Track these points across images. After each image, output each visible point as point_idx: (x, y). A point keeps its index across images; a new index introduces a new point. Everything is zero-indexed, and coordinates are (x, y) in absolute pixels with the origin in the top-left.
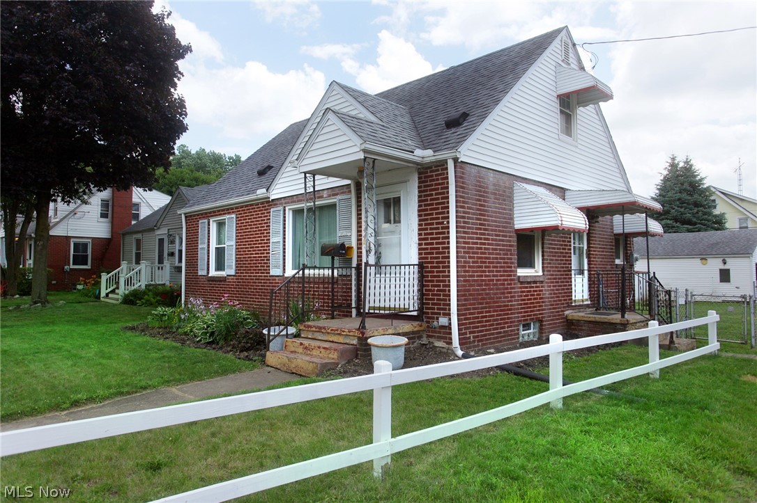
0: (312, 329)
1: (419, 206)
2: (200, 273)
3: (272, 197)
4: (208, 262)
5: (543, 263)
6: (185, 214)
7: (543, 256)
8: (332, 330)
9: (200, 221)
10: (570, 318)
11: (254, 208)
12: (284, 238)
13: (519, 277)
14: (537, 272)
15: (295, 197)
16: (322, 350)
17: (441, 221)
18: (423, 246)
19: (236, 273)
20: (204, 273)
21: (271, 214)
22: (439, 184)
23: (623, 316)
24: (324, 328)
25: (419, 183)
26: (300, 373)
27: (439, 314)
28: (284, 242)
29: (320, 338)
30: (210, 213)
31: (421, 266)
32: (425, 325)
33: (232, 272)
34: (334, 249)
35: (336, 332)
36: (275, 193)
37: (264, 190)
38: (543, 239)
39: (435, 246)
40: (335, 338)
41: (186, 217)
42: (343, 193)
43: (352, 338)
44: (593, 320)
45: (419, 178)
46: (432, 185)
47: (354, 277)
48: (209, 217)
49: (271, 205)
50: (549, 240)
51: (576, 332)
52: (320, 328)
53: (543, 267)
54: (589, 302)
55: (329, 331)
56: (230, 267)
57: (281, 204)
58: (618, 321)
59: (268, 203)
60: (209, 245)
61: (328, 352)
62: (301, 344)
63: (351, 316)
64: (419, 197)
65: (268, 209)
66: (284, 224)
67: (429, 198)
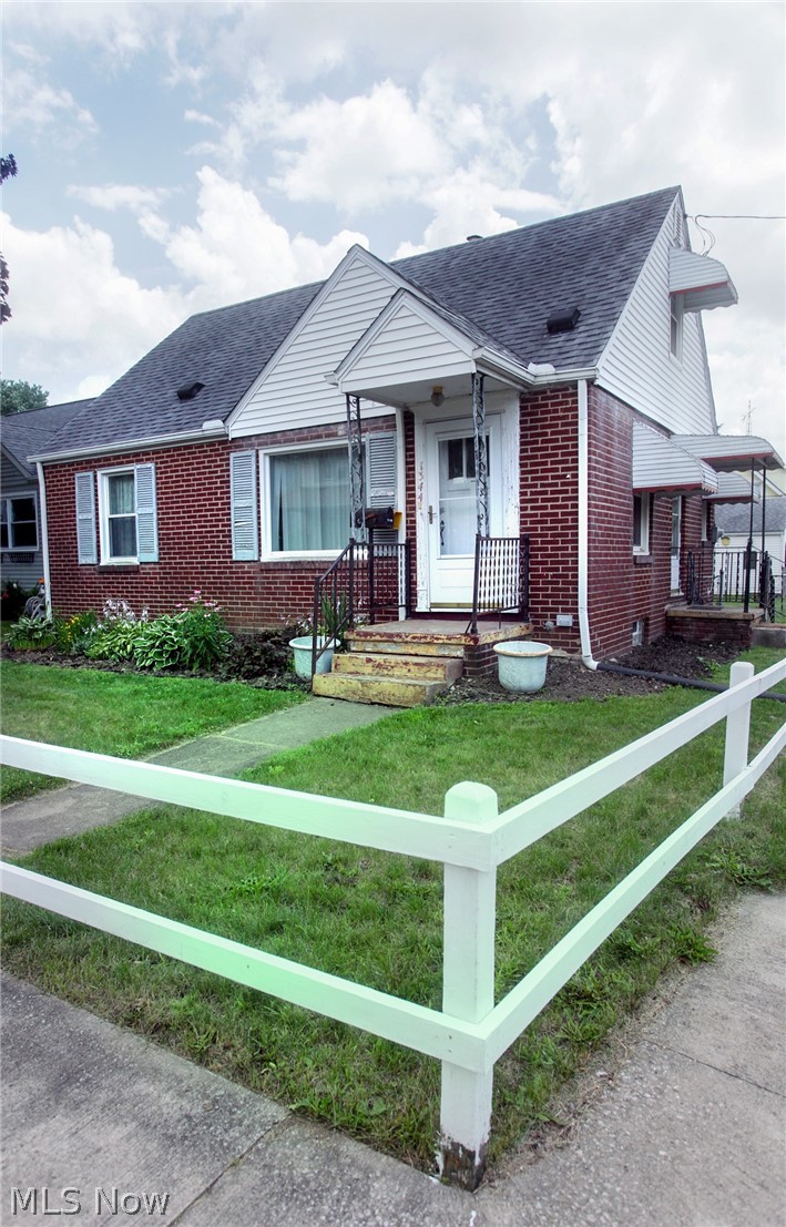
0: (373, 638)
1: (522, 451)
2: (82, 561)
3: (233, 435)
4: (98, 542)
5: (650, 538)
6: (42, 463)
7: (651, 528)
8: (414, 638)
9: (77, 475)
10: (672, 615)
11: (195, 453)
12: (259, 501)
13: (635, 557)
14: (642, 551)
15: (279, 435)
16: (412, 667)
17: (560, 473)
18: (529, 512)
19: (160, 559)
20: (93, 560)
21: (231, 462)
22: (559, 418)
23: (746, 610)
24: (399, 635)
25: (522, 415)
26: (389, 702)
27: (557, 610)
28: (259, 507)
29: (390, 651)
30: (99, 460)
31: (525, 541)
32: (532, 626)
33: (154, 557)
34: (376, 516)
35: (423, 640)
36: (238, 427)
37: (219, 423)
38: (651, 504)
39: (550, 511)
40: (421, 650)
41: (44, 468)
42: (376, 428)
43: (454, 647)
44: (706, 616)
45: (522, 408)
46: (546, 419)
47: (402, 560)
48: (95, 467)
49: (230, 448)
50: (659, 506)
51: (680, 634)
52: (391, 635)
53: (650, 544)
54: (681, 594)
55: (409, 639)
56: (148, 550)
57: (252, 446)
58: (741, 617)
59: (225, 445)
60: (97, 514)
61: (425, 669)
62: (369, 660)
63: (397, 619)
64: (522, 436)
65: (222, 454)
66: (258, 479)
67: (540, 439)
